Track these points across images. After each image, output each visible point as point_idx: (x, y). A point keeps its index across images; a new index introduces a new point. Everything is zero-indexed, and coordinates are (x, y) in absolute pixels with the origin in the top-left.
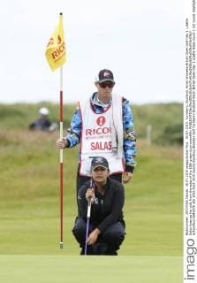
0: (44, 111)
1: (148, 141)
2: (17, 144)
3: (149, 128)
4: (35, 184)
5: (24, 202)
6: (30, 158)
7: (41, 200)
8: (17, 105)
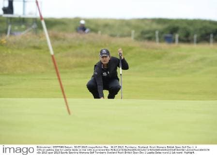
0: (83, 22)
1: (132, 38)
2: (64, 40)
3: (133, 32)
4: (73, 60)
5: (67, 70)
6: (70, 47)
7: (76, 69)
8: (63, 19)
